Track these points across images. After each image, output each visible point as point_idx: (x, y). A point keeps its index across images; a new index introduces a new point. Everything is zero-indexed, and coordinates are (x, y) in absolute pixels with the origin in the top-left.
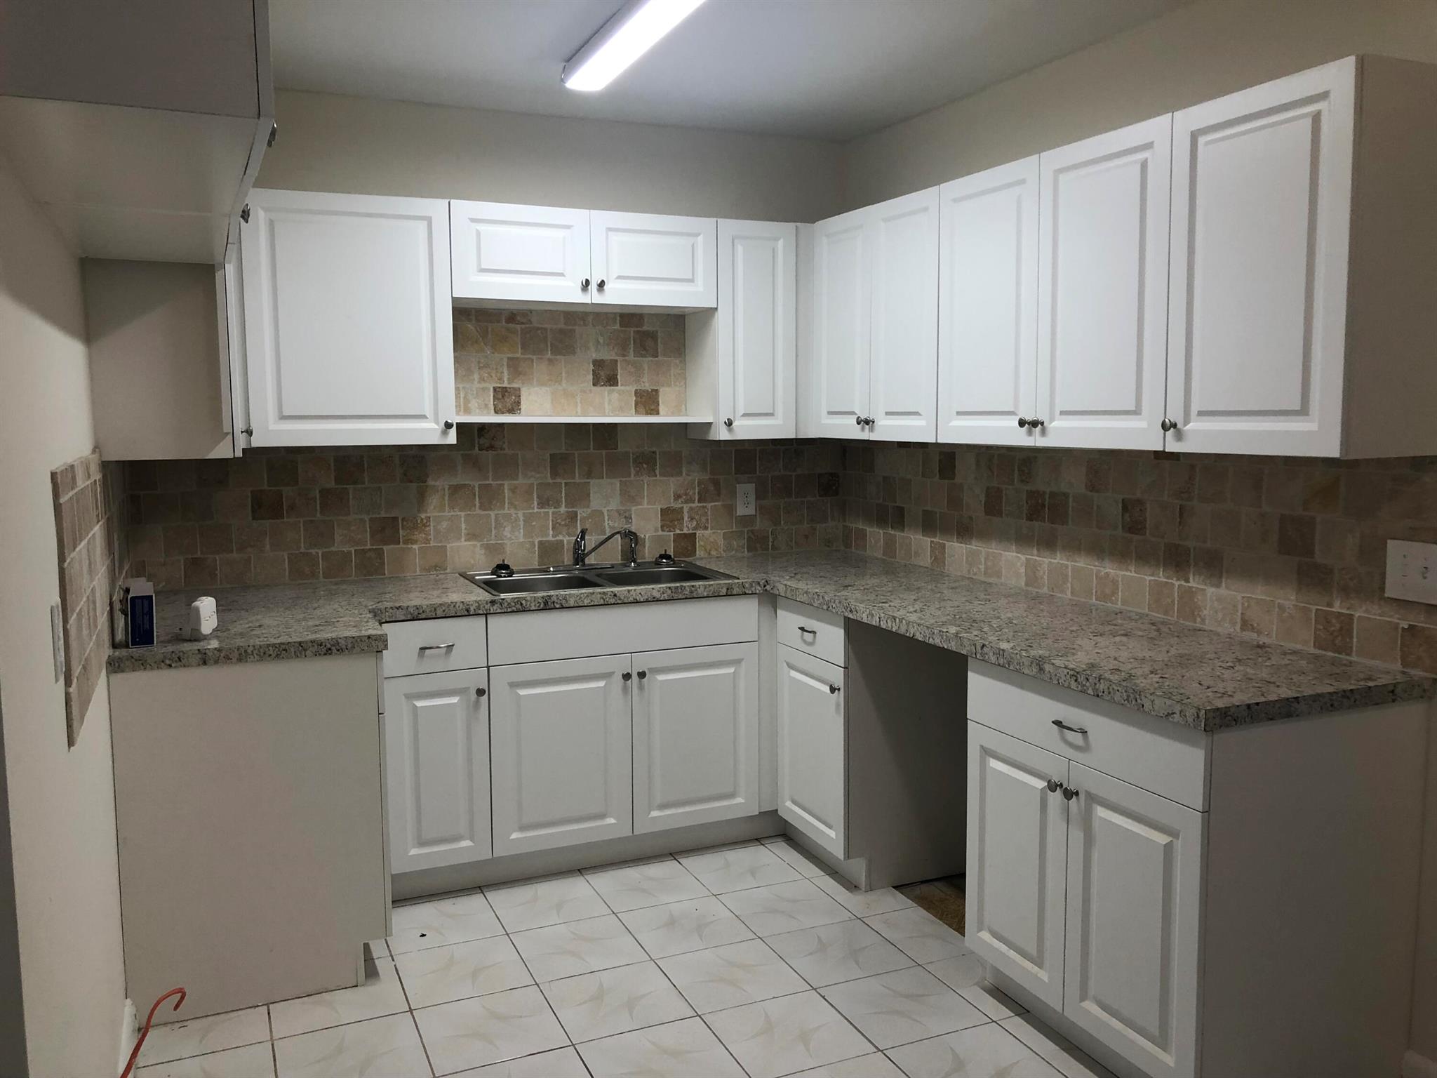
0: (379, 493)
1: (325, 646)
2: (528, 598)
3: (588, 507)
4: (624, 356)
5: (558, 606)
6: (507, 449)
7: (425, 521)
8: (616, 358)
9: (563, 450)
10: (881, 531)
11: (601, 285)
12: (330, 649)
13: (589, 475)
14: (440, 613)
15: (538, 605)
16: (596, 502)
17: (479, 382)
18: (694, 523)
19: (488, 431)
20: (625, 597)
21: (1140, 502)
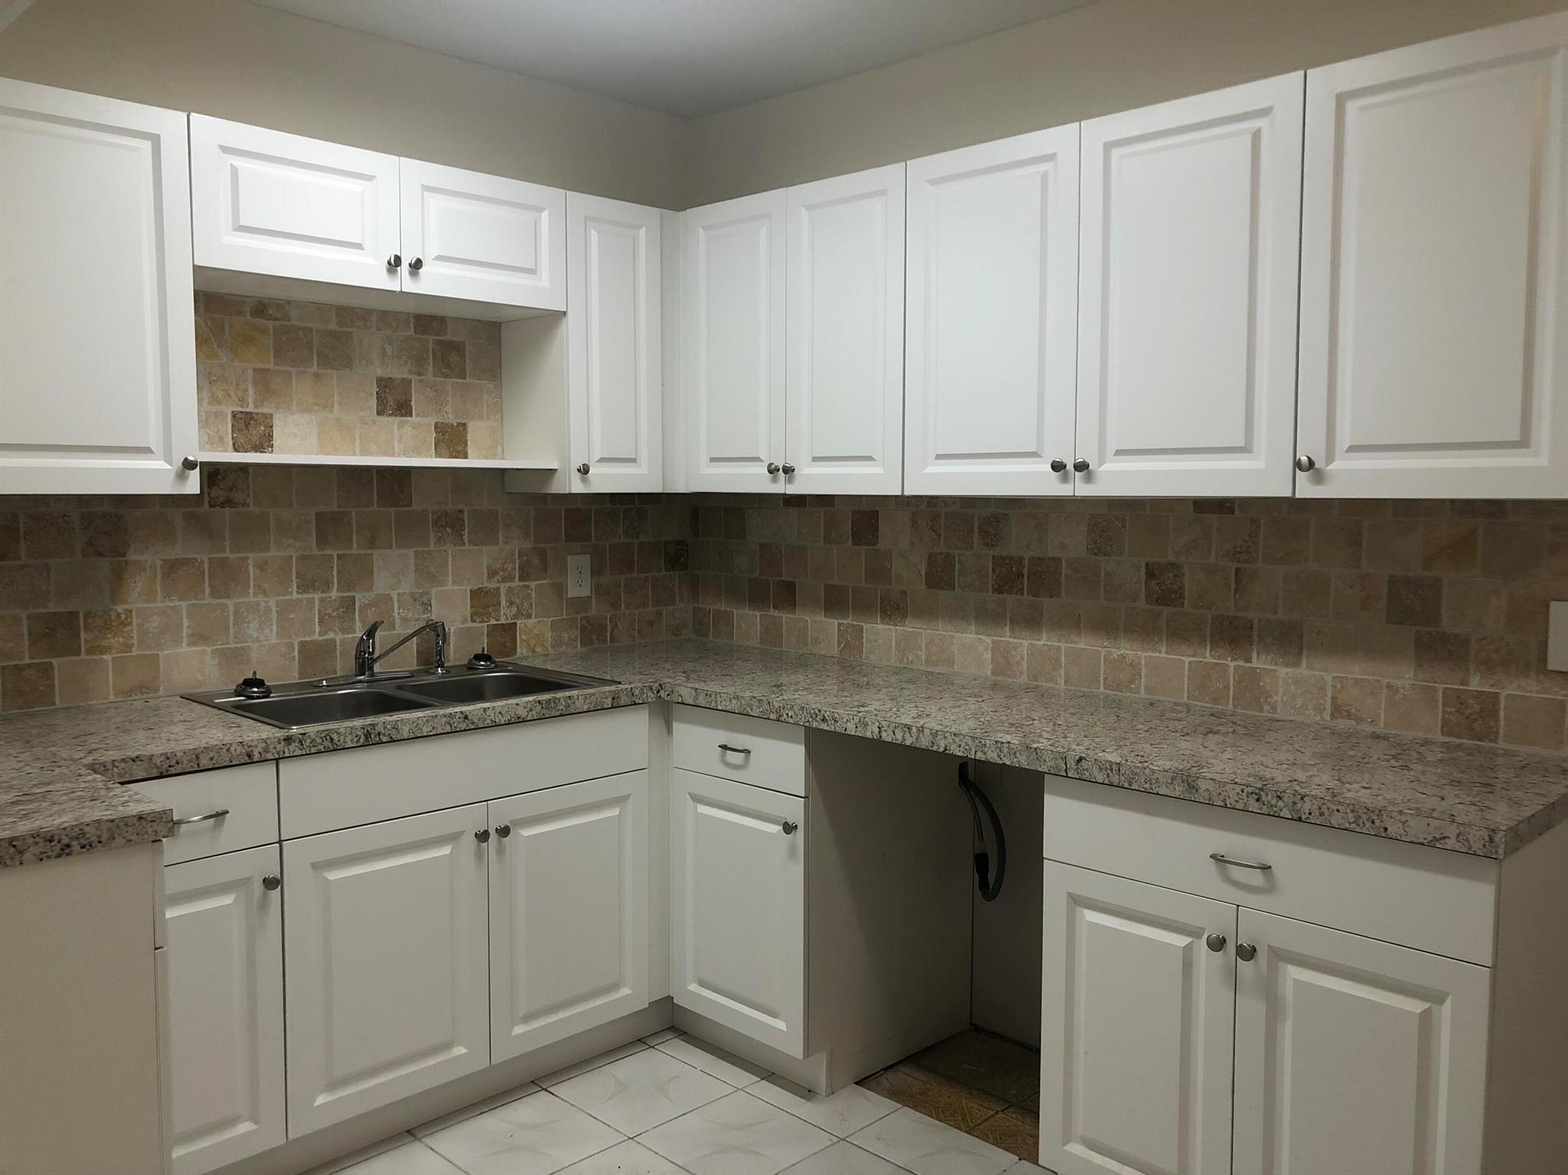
0: (45, 574)
1: (59, 842)
2: (342, 730)
3: (371, 589)
4: (420, 374)
5: (385, 739)
6: (252, 506)
7: (123, 617)
8: (410, 377)
9: (335, 508)
10: (758, 614)
11: (417, 265)
12: (68, 846)
13: (372, 543)
14: (205, 762)
15: (356, 739)
16: (381, 582)
17: (210, 403)
18: (515, 610)
19: (224, 478)
20: (479, 720)
21: (1174, 566)
